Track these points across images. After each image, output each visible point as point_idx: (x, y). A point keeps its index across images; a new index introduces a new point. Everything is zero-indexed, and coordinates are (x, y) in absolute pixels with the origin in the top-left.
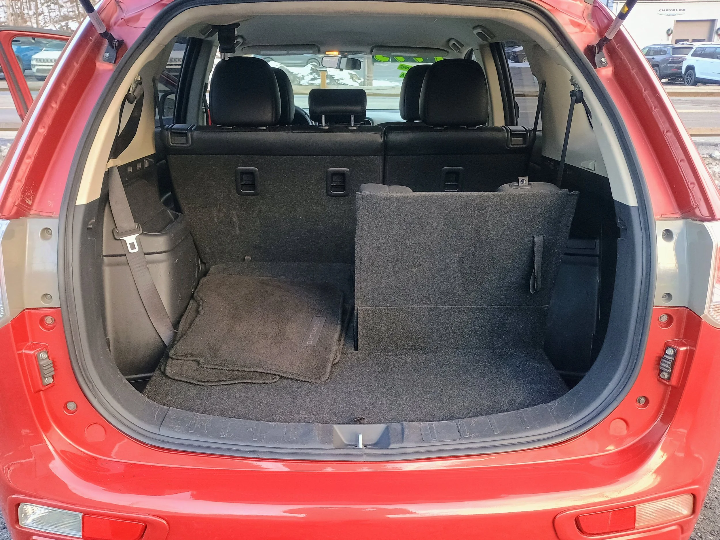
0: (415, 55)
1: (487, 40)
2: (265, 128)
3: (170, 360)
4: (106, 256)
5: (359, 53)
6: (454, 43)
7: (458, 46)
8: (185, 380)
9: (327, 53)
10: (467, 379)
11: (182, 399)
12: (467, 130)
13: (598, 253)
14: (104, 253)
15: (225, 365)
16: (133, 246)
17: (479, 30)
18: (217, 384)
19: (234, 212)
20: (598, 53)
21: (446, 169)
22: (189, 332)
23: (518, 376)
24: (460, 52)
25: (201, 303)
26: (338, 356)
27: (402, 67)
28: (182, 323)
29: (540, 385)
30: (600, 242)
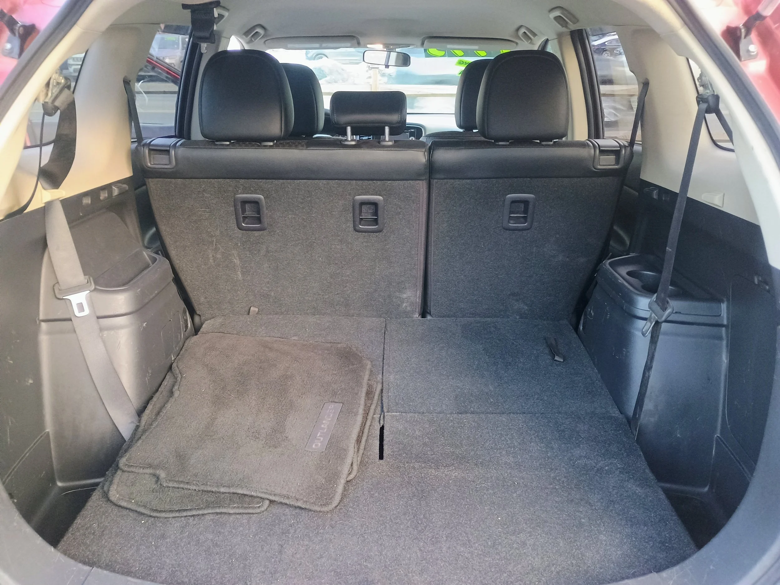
0: (476, 47)
1: (566, 27)
2: (271, 144)
3: (119, 472)
4: (44, 321)
5: (408, 46)
6: (525, 32)
7: (529, 35)
8: (134, 507)
9: (368, 46)
10: (537, 513)
11: (121, 544)
12: (539, 145)
13: (725, 322)
14: (41, 317)
15: (194, 482)
16: (81, 307)
17: (557, 13)
18: (177, 514)
19: (235, 252)
20: (745, 37)
21: (510, 198)
22: (155, 425)
23: (612, 510)
24: (532, 43)
25: (179, 379)
26: (355, 467)
27: (461, 63)
28: (147, 411)
29: (646, 528)
30: (728, 308)
